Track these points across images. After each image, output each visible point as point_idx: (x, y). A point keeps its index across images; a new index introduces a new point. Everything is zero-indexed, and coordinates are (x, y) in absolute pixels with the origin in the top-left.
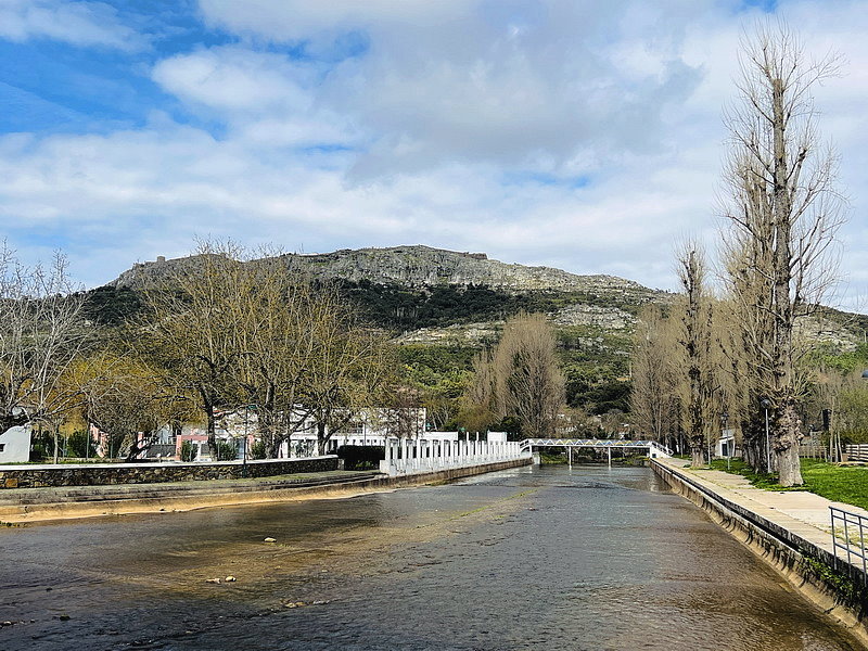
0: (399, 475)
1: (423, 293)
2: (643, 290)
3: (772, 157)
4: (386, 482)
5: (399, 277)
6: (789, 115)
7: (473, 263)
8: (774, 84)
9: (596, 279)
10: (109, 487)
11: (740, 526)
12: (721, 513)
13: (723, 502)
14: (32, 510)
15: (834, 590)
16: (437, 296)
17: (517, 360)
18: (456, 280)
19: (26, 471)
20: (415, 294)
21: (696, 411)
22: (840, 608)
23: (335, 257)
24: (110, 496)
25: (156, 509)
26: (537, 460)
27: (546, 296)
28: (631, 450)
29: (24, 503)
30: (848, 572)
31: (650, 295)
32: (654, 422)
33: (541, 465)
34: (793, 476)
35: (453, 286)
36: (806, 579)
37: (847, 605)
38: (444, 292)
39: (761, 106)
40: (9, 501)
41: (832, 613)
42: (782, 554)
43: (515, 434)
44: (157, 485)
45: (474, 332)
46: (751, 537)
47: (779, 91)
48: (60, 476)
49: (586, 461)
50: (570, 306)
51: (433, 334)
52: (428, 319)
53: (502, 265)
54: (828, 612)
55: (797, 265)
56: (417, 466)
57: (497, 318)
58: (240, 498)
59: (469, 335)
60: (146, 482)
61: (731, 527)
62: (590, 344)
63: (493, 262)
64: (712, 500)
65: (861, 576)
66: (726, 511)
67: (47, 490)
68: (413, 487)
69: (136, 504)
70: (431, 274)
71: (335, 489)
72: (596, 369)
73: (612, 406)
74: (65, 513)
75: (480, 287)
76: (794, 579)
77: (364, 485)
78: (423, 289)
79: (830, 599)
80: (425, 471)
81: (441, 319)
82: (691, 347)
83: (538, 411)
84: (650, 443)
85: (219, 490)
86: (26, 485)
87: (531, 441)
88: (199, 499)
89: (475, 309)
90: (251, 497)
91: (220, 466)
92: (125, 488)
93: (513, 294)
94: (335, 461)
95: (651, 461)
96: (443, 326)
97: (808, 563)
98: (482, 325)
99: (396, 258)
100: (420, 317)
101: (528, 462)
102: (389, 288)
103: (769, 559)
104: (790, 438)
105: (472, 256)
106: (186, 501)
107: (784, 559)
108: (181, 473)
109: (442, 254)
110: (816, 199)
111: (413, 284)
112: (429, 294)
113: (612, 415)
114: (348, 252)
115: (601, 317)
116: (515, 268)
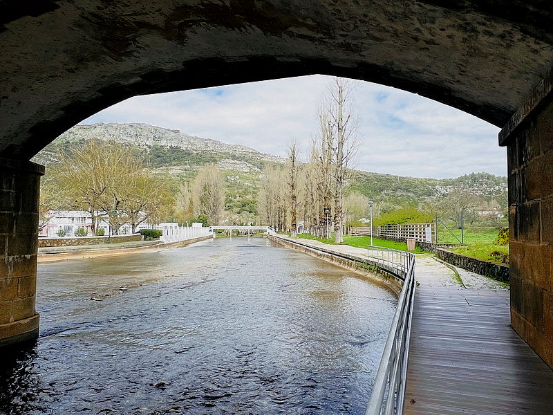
0: (168, 242)
1: (145, 149)
2: (258, 153)
3: (338, 117)
4: (163, 246)
5: (132, 140)
6: (344, 101)
7: (173, 134)
9: (236, 146)
11: (327, 257)
12: (315, 253)
15: (367, 269)
16: (153, 151)
18: (163, 143)
20: (141, 150)
23: (95, 127)
25: (80, 257)
26: (214, 236)
27: (211, 154)
28: (256, 230)
30: (372, 263)
31: (261, 156)
33: (216, 238)
34: (340, 239)
35: (162, 146)
37: (372, 272)
38: (157, 149)
39: (334, 96)
44: (75, 247)
45: (174, 171)
46: (332, 259)
50: (223, 160)
51: (151, 171)
52: (148, 163)
53: (188, 137)
57: (186, 164)
58: (113, 252)
59: (171, 172)
60: (70, 245)
61: (322, 258)
62: (233, 179)
63: (183, 135)
64: (311, 249)
65: (377, 264)
66: (319, 252)
68: (173, 248)
70: (150, 139)
71: (147, 248)
72: (236, 191)
73: (244, 210)
75: (176, 147)
76: (352, 269)
77: (155, 247)
78: (145, 147)
79: (366, 272)
80: (176, 241)
81: (155, 163)
82: (292, 186)
84: (267, 227)
85: (101, 249)
87: (212, 227)
89: (174, 159)
92: (63, 248)
93: (194, 152)
94: (141, 236)
95: (268, 235)
96: (157, 167)
97: (358, 264)
98: (178, 168)
99: (130, 129)
101: (211, 237)
102: (126, 145)
105: (172, 131)
107: (348, 264)
109: (156, 129)
111: (139, 144)
112: (148, 150)
113: (245, 214)
114: (102, 124)
115: (238, 166)
116: (195, 139)
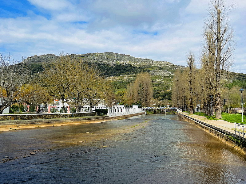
0: (112, 117)
1: (112, 66)
2: (174, 65)
3: (217, 31)
4: (109, 118)
5: (105, 61)
6: (222, 20)
7: (126, 57)
8: (218, 11)
9: (161, 62)
10: (38, 120)
11: (207, 129)
12: (201, 126)
13: (202, 123)
14: (20, 126)
15: (235, 142)
16: (116, 67)
17: (140, 86)
18: (121, 62)
19: (17, 115)
20: (110, 66)
21: (191, 99)
22: (236, 146)
23: (86, 55)
24: (39, 122)
25: (51, 125)
26: (146, 113)
27: (147, 67)
28: (171, 110)
29: (17, 124)
30: (239, 138)
31: (176, 67)
32: (178, 102)
33: (147, 114)
34: (220, 116)
35: (121, 64)
36: (227, 140)
37: (238, 145)
38: (118, 66)
39: (214, 17)
40: (14, 123)
41: (234, 147)
42: (220, 135)
43: (140, 106)
44: (50, 119)
45: (127, 77)
46: (210, 131)
47: (219, 13)
48: (25, 117)
49: (158, 113)
50: (154, 70)
51: (115, 78)
52: (114, 74)
53: (134, 58)
54: (233, 147)
55: (223, 61)
56: (116, 114)
57: (133, 73)
58: (72, 123)
59: (125, 78)
60: (47, 118)
61: (204, 129)
62: (159, 81)
63: (132, 57)
64: (198, 123)
65: (242, 139)
66: (203, 125)
67: (23, 120)
68: (116, 120)
69: (46, 124)
70: (114, 61)
71: (96, 120)
72: (161, 88)
73: (165, 98)
74: (28, 126)
75: (128, 64)
76: (224, 141)
77: (103, 119)
78: (112, 65)
79: (234, 144)
80: (118, 116)
81: (117, 74)
82: (190, 82)
83: (146, 99)
84: (177, 108)
85: (67, 121)
86: (17, 119)
87: (144, 108)
88: (62, 123)
89: (127, 71)
90: (75, 122)
91: (66, 114)
92: (43, 120)
93: (138, 66)
94: (95, 113)
95: (177, 113)
96: (118, 76)
97: (228, 136)
98: (129, 75)
99: (104, 56)
100: (111, 73)
101: (143, 113)
102: (102, 65)
103: (216, 136)
104: (219, 106)
105: (126, 55)
106: (59, 123)
107: (221, 136)
108: (56, 116)
109: (117, 55)
110: (228, 43)
111: (109, 63)
112: (114, 66)
113: (165, 100)
114: (90, 54)
115: (162, 73)
116: (138, 59)
